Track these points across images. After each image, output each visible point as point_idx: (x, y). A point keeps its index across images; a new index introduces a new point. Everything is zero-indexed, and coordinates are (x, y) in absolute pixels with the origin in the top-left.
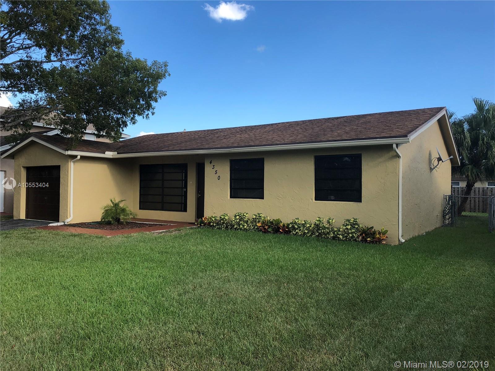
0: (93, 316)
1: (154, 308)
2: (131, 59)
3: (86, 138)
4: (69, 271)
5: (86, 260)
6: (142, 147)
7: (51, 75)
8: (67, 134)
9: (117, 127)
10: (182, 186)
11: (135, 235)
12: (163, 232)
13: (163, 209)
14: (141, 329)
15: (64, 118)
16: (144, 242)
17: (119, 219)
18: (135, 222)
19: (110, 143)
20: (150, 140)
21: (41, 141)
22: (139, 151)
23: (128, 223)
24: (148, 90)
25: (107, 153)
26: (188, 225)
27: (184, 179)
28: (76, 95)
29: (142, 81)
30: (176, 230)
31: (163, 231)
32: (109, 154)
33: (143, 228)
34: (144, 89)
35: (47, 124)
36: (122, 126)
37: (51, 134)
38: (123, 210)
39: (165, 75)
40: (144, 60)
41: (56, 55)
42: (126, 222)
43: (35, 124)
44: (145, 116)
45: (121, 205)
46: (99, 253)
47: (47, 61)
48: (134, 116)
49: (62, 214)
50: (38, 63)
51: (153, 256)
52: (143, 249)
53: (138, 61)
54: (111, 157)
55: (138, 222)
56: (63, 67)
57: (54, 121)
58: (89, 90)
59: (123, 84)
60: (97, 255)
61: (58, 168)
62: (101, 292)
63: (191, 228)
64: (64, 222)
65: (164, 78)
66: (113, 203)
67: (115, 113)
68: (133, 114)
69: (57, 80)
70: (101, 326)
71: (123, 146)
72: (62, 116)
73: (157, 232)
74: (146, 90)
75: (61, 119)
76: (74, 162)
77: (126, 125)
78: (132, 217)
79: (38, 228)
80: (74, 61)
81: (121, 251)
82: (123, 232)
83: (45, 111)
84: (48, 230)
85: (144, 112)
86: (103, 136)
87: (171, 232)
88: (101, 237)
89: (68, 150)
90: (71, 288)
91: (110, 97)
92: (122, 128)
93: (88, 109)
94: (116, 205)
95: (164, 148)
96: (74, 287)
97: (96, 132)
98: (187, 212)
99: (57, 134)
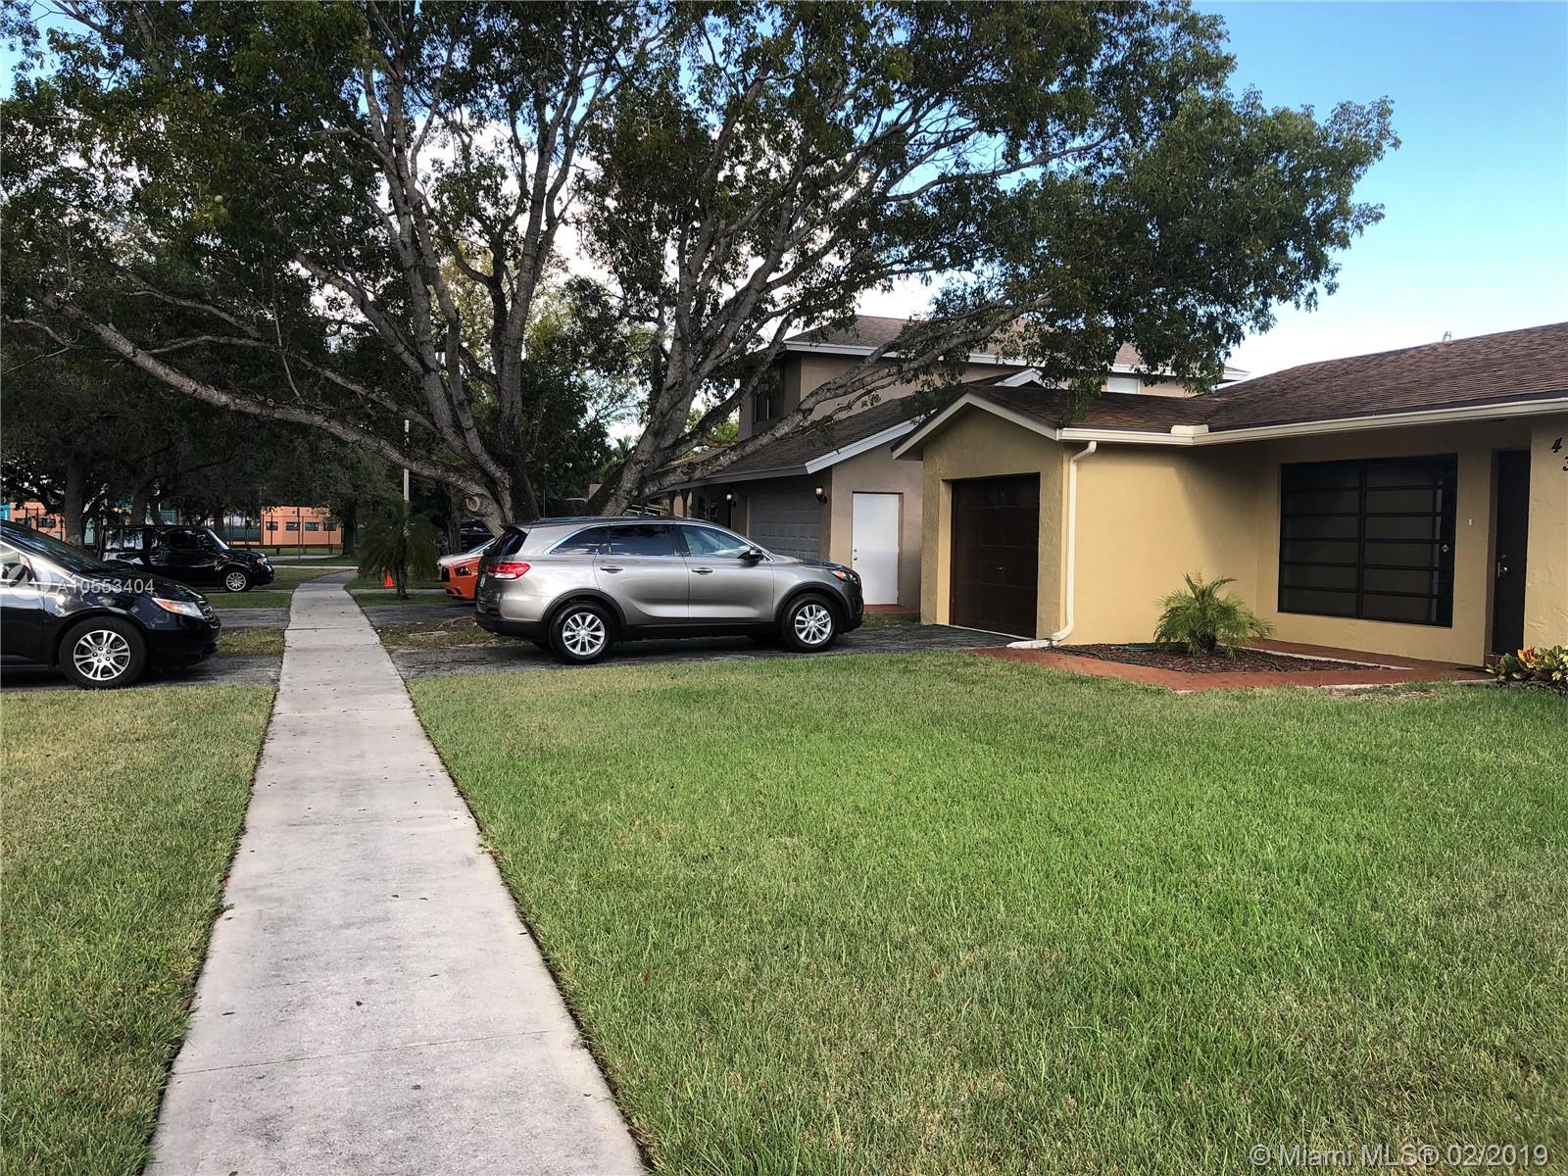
0: (1145, 928)
1: (1344, 942)
2: (1259, 113)
3: (1112, 387)
4: (1070, 784)
5: (1118, 756)
6: (1290, 405)
7: (1018, 208)
8: (1059, 379)
9: (1208, 345)
10: (1434, 534)
11: (1267, 692)
12: (1364, 691)
13: (1359, 614)
14: (1300, 999)
15: (1051, 330)
16: (1300, 717)
17: (1215, 639)
18: (1264, 653)
19: (1187, 399)
20: (1319, 381)
21: (991, 405)
22: (1282, 417)
23: (1241, 654)
24: (1314, 211)
25: (1176, 429)
26: (1459, 674)
27: (1439, 509)
28: (1086, 259)
29: (1296, 181)
30: (1411, 689)
31: (1363, 686)
32: (1184, 434)
33: (1292, 672)
34: (1303, 207)
35: (1006, 355)
36: (1224, 341)
37: (1016, 381)
38: (1227, 612)
39: (1380, 149)
40: (1301, 110)
41: (1032, 148)
42: (1235, 650)
43: (975, 357)
44: (1302, 300)
45: (1221, 595)
46: (1154, 741)
47: (1009, 166)
48: (1265, 304)
49: (1044, 615)
50: (984, 177)
51: (1331, 766)
52: (1297, 739)
53: (1282, 116)
54: (1189, 442)
55: (1273, 653)
56: (1049, 179)
57: (1025, 343)
58: (1125, 238)
59: (1231, 204)
60: (1148, 746)
61: (1032, 481)
62: (1168, 859)
63: (1469, 685)
64: (1051, 640)
65: (1376, 160)
66: (1193, 588)
67: (1203, 302)
68: (1261, 298)
69: (1033, 220)
70: (1173, 967)
71: (1226, 407)
72: (1047, 327)
73: (1343, 690)
74: (1308, 212)
75: (1043, 335)
76: (1078, 462)
77: (1237, 336)
78: (1257, 635)
79: (982, 652)
80: (1081, 153)
81: (1223, 740)
82: (1226, 679)
83: (1002, 318)
84: (1008, 660)
85: (1301, 286)
86: (1163, 379)
87: (1394, 694)
88: (1159, 692)
89: (1061, 428)
90: (1079, 834)
91: (1190, 250)
92: (1225, 347)
93: (1121, 298)
94: (1204, 595)
95: (1369, 403)
96: (1087, 833)
97: (1143, 368)
98: (1450, 625)
99: (1032, 383)
